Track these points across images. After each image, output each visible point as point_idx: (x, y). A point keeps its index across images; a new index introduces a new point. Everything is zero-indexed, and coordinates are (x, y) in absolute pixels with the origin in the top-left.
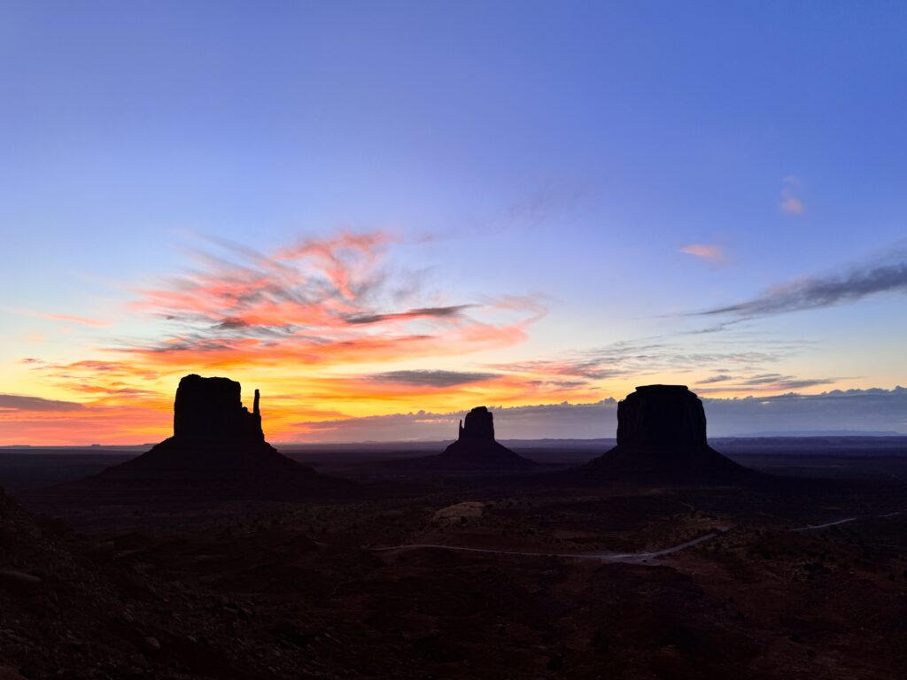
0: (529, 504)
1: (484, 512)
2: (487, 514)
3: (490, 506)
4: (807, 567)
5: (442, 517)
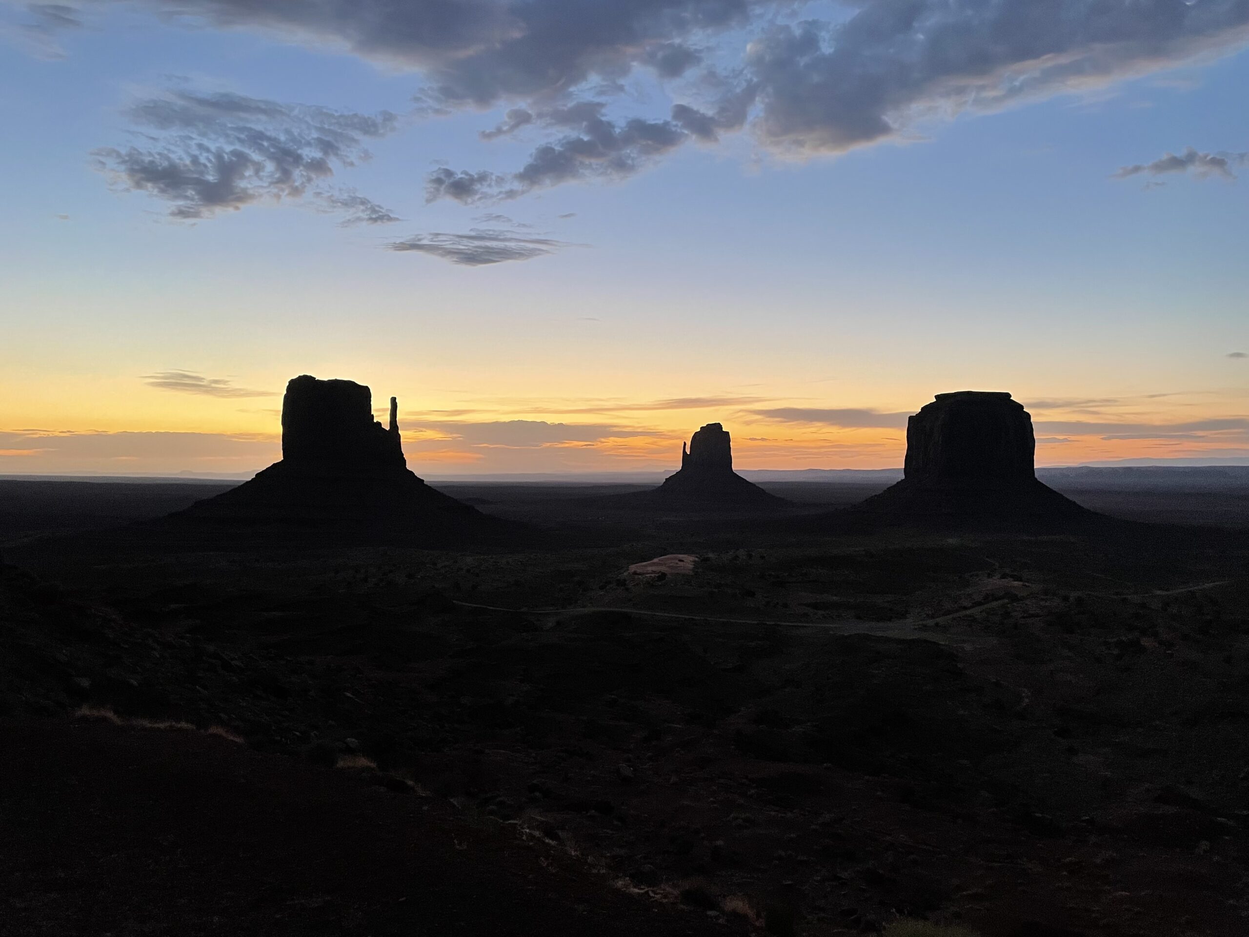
0: (763, 558)
1: (696, 567)
2: (700, 569)
3: (707, 559)
5: (635, 573)
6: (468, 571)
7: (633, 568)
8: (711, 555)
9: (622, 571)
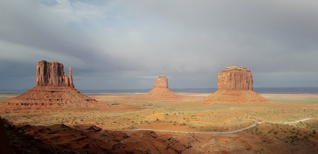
1: (165, 117)
4: (291, 137)
9: (144, 118)
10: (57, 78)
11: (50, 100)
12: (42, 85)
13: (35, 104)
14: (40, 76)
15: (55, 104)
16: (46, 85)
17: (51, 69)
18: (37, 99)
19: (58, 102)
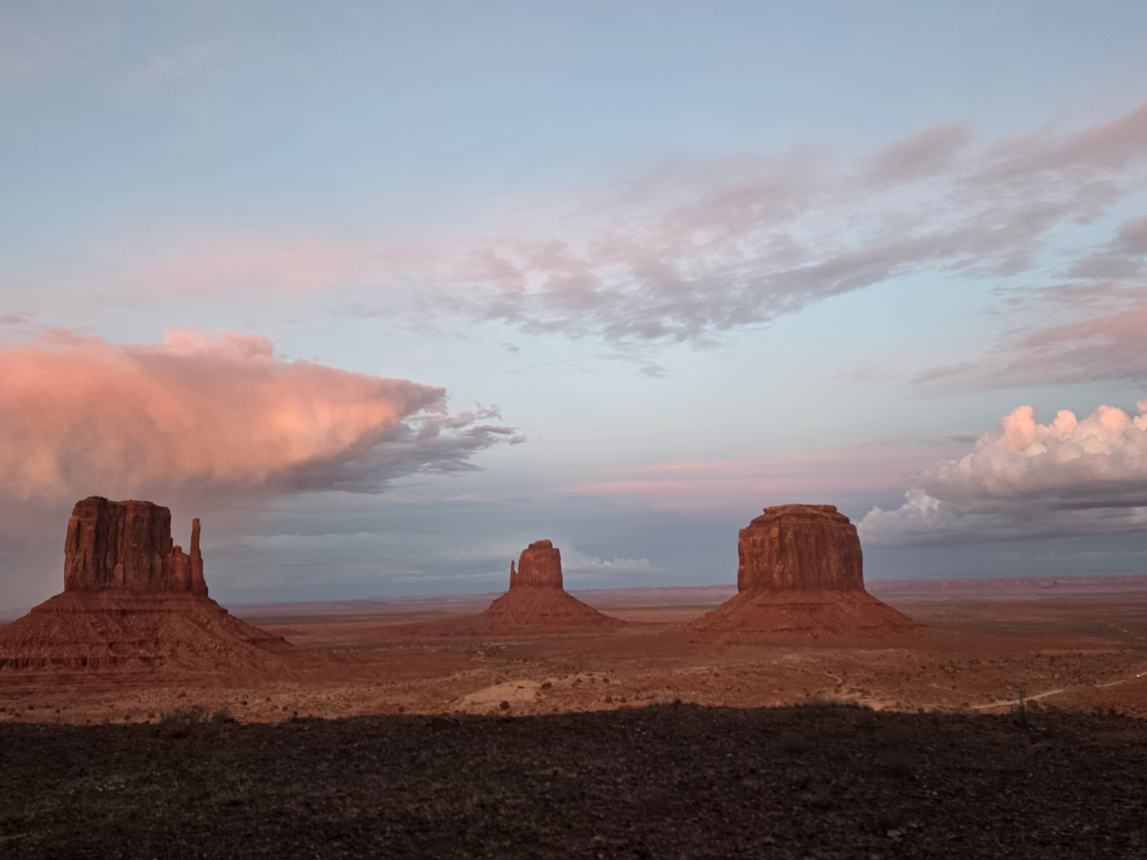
0: (606, 681)
1: (538, 694)
2: (543, 697)
3: (547, 686)
5: (473, 703)
6: (285, 709)
7: (469, 698)
8: (553, 680)
9: (457, 701)
10: (145, 560)
11: (111, 645)
12: (86, 589)
13: (53, 661)
14: (80, 556)
15: (132, 660)
16: (103, 589)
17: (123, 529)
18: (64, 643)
19: (142, 651)
